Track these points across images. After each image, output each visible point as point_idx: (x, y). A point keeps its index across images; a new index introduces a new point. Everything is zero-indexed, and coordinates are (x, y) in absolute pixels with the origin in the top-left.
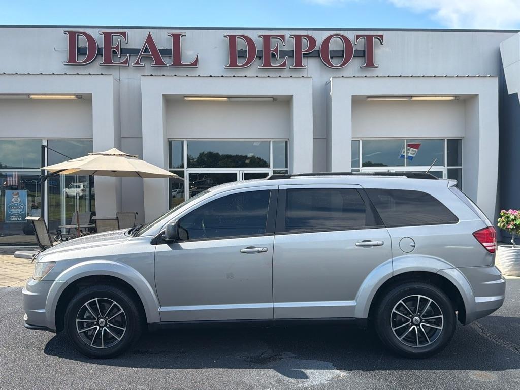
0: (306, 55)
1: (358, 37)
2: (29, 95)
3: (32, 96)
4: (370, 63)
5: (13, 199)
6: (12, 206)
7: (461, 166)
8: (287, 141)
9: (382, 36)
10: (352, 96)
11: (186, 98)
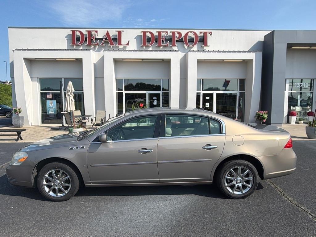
0: (177, 41)
1: (200, 33)
2: (55, 59)
3: (57, 59)
4: (206, 45)
5: (50, 104)
6: (50, 107)
7: (245, 91)
8: (169, 79)
9: (211, 33)
10: (198, 59)
11: (123, 60)
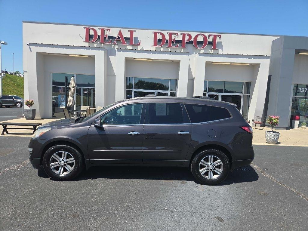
0: (187, 43)
1: (210, 36)
3: (70, 55)
4: (214, 48)
5: (61, 99)
7: (250, 94)
8: (176, 80)
10: (206, 62)
11: (135, 59)
